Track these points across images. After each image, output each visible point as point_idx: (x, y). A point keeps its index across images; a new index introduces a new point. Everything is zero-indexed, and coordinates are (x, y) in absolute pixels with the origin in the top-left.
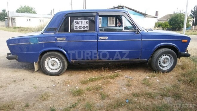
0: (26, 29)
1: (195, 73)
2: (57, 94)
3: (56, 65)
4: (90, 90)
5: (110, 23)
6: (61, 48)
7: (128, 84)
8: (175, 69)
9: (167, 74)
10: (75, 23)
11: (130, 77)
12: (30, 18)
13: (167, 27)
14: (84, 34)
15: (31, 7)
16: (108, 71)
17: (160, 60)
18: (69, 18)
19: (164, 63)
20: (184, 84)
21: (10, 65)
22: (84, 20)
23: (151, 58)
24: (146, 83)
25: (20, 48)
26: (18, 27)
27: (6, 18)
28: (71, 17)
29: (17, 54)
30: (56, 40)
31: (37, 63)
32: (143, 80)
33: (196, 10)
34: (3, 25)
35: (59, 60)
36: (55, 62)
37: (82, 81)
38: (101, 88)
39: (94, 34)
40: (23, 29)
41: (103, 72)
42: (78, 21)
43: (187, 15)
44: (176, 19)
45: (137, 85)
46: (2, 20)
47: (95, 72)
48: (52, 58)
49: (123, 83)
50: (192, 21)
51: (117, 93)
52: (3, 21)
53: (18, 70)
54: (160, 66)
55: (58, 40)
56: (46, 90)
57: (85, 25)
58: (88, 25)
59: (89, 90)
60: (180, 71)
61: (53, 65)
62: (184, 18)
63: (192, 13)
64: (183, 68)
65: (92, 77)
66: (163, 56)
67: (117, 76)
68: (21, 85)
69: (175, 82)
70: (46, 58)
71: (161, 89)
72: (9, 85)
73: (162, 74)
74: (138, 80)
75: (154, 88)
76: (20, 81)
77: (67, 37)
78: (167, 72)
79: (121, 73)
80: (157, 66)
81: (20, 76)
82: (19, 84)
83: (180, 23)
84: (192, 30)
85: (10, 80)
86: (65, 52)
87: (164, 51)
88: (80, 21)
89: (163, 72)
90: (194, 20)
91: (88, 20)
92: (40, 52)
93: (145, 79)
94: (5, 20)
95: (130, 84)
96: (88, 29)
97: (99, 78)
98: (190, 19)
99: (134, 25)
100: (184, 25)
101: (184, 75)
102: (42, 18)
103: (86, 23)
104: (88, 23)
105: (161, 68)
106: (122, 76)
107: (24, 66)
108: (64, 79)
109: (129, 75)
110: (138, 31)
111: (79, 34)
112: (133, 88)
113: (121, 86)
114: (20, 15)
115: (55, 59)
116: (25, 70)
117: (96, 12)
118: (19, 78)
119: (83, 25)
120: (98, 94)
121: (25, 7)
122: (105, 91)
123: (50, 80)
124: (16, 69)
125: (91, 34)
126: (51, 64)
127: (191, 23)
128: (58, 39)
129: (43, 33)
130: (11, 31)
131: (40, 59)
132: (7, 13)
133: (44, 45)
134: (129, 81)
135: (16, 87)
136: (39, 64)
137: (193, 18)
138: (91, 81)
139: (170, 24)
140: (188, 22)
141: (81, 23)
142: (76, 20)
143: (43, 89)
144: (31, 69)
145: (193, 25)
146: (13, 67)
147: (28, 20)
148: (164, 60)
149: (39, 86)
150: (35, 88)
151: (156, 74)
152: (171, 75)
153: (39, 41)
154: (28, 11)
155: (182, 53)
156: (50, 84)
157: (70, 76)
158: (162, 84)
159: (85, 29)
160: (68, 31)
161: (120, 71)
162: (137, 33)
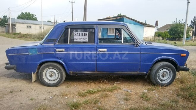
0: (25, 36)
1: (194, 88)
2: (54, 107)
3: (54, 76)
4: (88, 104)
5: (110, 32)
6: (60, 59)
7: (126, 98)
8: (174, 83)
9: (166, 87)
10: (74, 35)
11: (129, 91)
12: (30, 25)
13: (167, 36)
14: (83, 45)
15: (32, 14)
16: (107, 83)
17: (159, 74)
18: (69, 29)
19: (163, 76)
20: (183, 99)
21: (8, 74)
22: (83, 32)
23: (150, 71)
24: (144, 97)
25: (19, 58)
26: (18, 34)
27: (6, 25)
28: (70, 29)
29: (15, 64)
30: (55, 51)
31: (35, 73)
32: (141, 94)
33: (195, 20)
34: (3, 31)
35: (57, 71)
36: (53, 73)
37: (80, 94)
38: (99, 101)
39: (93, 46)
40: (23, 36)
41: (101, 84)
42: (77, 33)
43: (187, 25)
44: (176, 29)
45: (135, 99)
46: (2, 26)
47: (93, 84)
48: (50, 69)
49: (122, 96)
50: (192, 32)
51: (115, 107)
52: (4, 27)
53: (16, 80)
54: (159, 79)
55: (57, 52)
56: (43, 103)
57: (85, 37)
58: (87, 37)
59: (86, 103)
60: (180, 85)
61: (51, 76)
62: (184, 28)
63: (192, 24)
64: (182, 82)
65: (89, 89)
66: (162, 69)
67: (115, 89)
68: (17, 96)
69: (174, 97)
70: (44, 69)
71: (160, 104)
72: (5, 96)
73: (160, 87)
74: (136, 94)
75: (152, 103)
76: (17, 92)
77: (67, 49)
78: (166, 86)
79: (119, 86)
80: (156, 80)
81: (18, 86)
82: (16, 95)
83: (180, 34)
84: (192, 40)
85: (6, 91)
86: (64, 64)
87: (163, 65)
88: (79, 33)
89: (162, 85)
90: (194, 30)
91: (87, 33)
92: (38, 63)
93: (144, 93)
94: (5, 26)
95: (128, 97)
96: (87, 41)
97: (97, 91)
98: (190, 29)
99: (133, 38)
100: (184, 35)
101: (183, 90)
102: (42, 25)
103: (86, 35)
104: (87, 35)
105: (160, 82)
106: (120, 89)
107: (22, 76)
108: (62, 91)
109: (128, 88)
110: (137, 44)
111: (78, 46)
112: (131, 102)
113: (120, 100)
114: (21, 22)
115: (53, 70)
116: (22, 79)
117: (96, 25)
118: (16, 89)
119: (82, 37)
120: (95, 108)
121: (26, 13)
122: (103, 104)
123: (48, 92)
124: (13, 79)
125: (90, 46)
126: (49, 75)
127: (191, 34)
128: (57, 50)
129: (43, 43)
130: (10, 38)
131: (39, 69)
132: (7, 19)
133: (43, 56)
134: (127, 95)
135: (12, 98)
136: (37, 75)
137: (193, 28)
138: (89, 94)
139: (170, 34)
140: (188, 32)
141: (80, 35)
142: (76, 32)
143: (40, 101)
144: (29, 79)
145: (193, 35)
146: (11, 76)
147: (28, 27)
148: (162, 73)
149: (36, 98)
150: (32, 99)
151: (155, 88)
152: (170, 89)
153: (38, 52)
154: (29, 18)
155: (181, 67)
156: (46, 96)
157: (68, 88)
158: (161, 98)
159: (85, 41)
160: (67, 43)
161: (118, 84)
162: (136, 46)
